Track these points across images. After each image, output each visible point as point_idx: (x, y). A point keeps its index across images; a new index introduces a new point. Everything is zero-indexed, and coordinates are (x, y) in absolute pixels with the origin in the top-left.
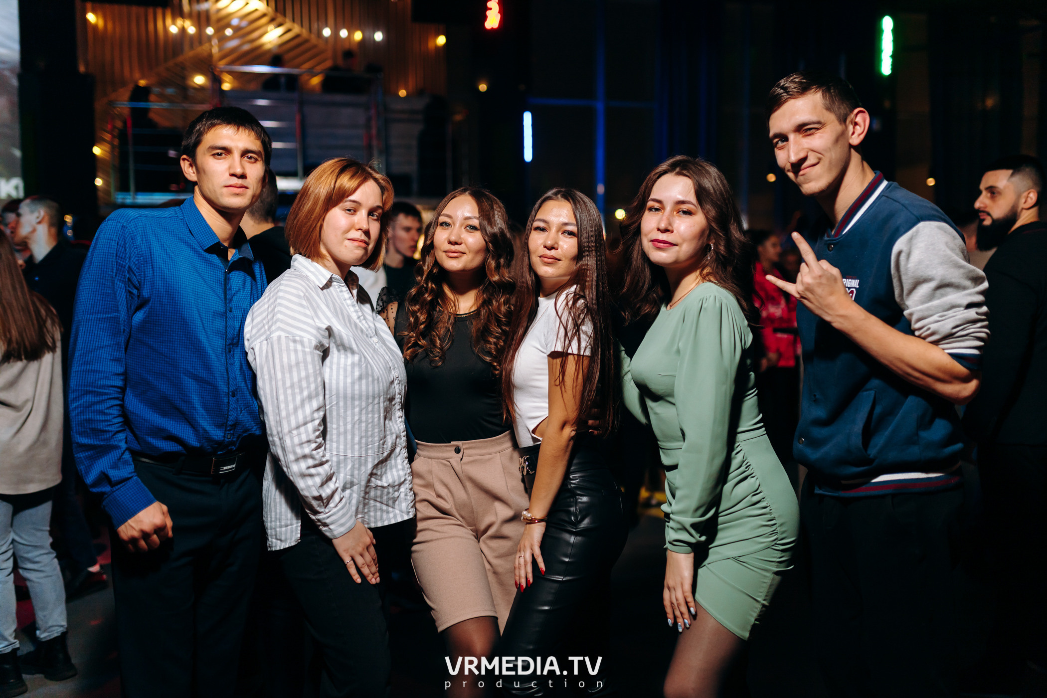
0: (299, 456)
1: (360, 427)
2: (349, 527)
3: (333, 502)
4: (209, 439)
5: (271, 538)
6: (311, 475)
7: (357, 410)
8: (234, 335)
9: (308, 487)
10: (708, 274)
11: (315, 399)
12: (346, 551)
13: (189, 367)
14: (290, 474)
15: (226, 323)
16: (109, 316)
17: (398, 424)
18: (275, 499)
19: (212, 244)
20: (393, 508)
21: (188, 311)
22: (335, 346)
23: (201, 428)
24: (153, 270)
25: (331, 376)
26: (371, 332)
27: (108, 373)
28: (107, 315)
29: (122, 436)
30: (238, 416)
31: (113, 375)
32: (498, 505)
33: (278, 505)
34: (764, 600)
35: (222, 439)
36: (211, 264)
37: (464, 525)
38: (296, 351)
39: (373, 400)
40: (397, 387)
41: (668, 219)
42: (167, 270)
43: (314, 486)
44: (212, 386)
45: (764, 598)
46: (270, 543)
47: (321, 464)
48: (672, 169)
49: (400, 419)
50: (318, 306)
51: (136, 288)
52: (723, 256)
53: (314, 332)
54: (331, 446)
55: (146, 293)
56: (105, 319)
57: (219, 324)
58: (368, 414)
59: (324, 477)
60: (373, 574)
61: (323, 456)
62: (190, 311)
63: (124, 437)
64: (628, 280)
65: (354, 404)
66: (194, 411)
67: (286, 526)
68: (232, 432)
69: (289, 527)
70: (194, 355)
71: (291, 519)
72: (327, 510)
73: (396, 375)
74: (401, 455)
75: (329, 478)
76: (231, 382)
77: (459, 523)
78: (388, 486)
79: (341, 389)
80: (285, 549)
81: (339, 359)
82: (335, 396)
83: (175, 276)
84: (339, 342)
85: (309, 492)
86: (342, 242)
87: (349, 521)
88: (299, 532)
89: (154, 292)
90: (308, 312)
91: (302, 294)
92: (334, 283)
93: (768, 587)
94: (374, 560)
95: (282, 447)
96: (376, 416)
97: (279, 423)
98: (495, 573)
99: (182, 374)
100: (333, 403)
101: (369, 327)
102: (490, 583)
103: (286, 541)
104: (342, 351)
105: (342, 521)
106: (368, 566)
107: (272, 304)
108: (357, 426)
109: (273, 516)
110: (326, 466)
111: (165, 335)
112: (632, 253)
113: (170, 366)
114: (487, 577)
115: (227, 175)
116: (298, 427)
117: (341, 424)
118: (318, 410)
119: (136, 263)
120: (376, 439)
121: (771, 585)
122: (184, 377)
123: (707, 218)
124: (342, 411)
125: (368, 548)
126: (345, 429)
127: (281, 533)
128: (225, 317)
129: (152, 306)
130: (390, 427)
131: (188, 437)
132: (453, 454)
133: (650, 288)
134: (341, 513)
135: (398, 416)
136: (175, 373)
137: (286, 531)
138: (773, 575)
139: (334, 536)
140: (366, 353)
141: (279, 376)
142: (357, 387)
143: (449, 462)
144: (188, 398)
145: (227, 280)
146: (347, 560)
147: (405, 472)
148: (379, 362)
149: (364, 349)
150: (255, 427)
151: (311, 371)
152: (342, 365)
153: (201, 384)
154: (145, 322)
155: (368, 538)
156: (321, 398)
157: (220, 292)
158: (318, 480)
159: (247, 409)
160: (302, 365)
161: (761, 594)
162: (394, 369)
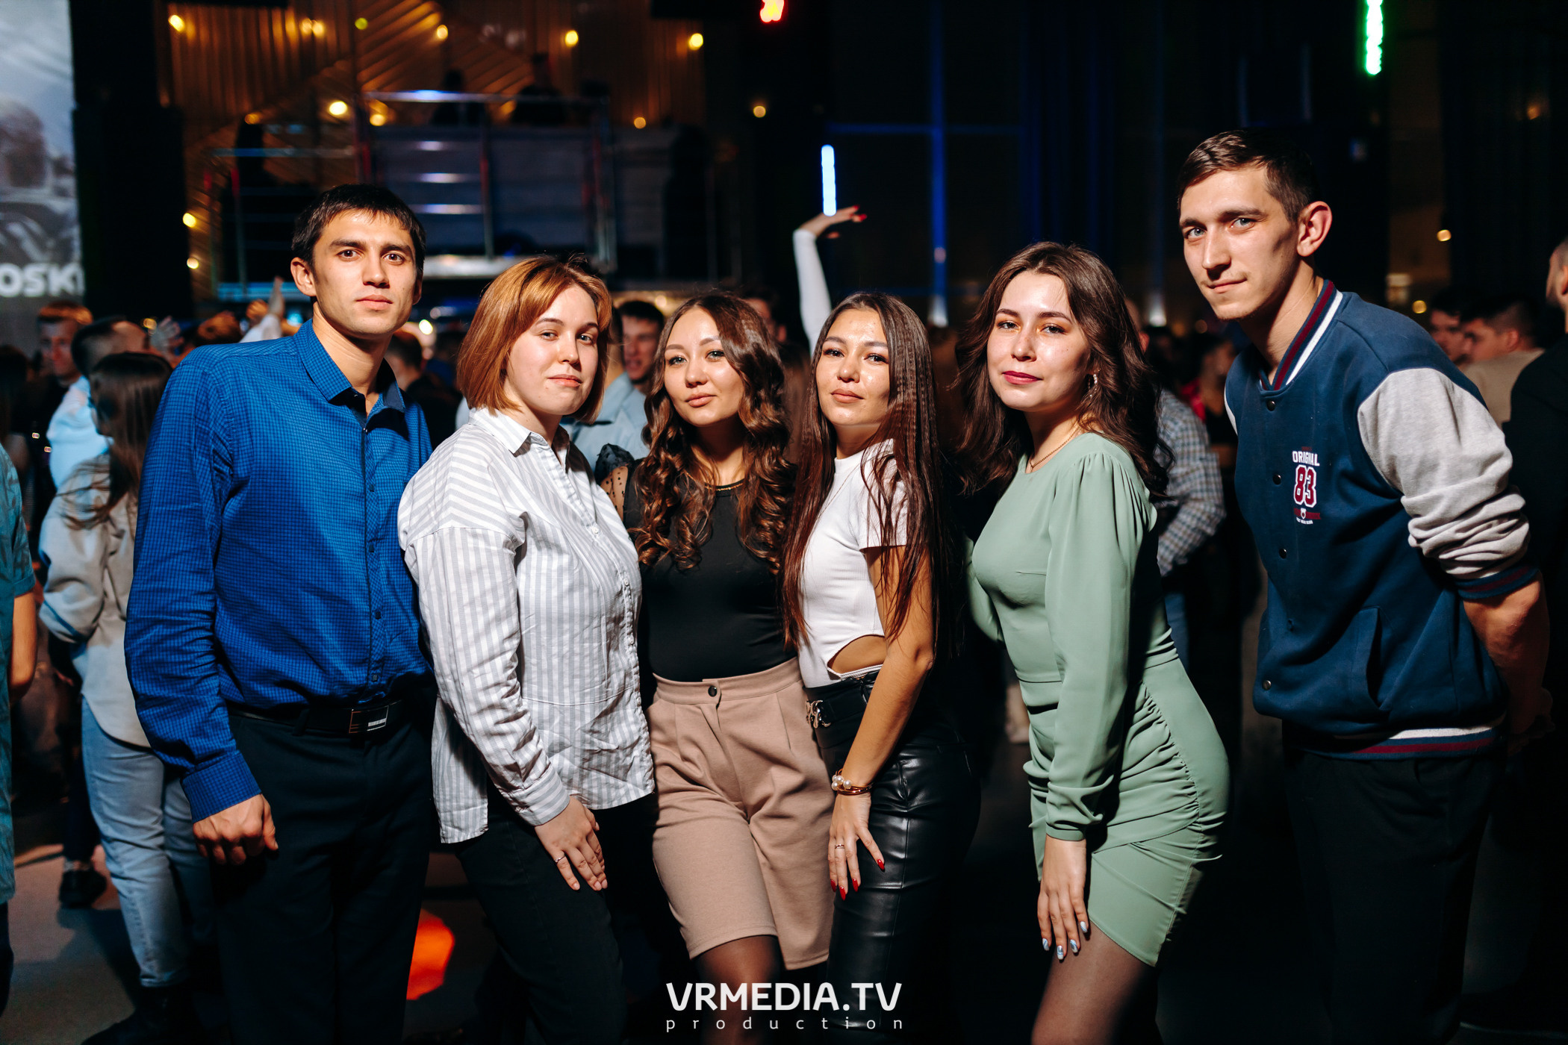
0: (483, 706)
1: (571, 663)
2: (560, 808)
3: (534, 772)
4: (345, 684)
5: (446, 825)
6: (502, 734)
7: (566, 637)
8: (379, 525)
9: (497, 751)
10: (1090, 421)
11: (506, 621)
12: (556, 842)
13: (310, 578)
14: (470, 733)
15: (366, 508)
16: (187, 507)
17: (627, 655)
18: (449, 767)
19: (339, 392)
20: (624, 780)
21: (305, 494)
22: (533, 542)
23: (332, 667)
24: (251, 437)
25: (528, 586)
26: (588, 518)
27: (186, 592)
28: (183, 507)
29: (213, 683)
30: (386, 646)
31: (195, 595)
32: (775, 771)
33: (454, 777)
34: (1180, 906)
35: (365, 682)
36: (340, 421)
37: (725, 799)
38: (476, 550)
39: (591, 622)
40: (626, 600)
41: (1028, 341)
42: (272, 435)
43: (506, 749)
44: (345, 604)
45: (1178, 903)
46: (444, 832)
47: (517, 717)
48: (1032, 262)
49: (631, 648)
50: (509, 482)
51: (227, 464)
52: (1112, 392)
53: (504, 521)
54: (530, 689)
55: (241, 471)
56: (180, 511)
57: (355, 510)
58: (584, 643)
59: (520, 735)
60: (597, 876)
61: (519, 706)
62: (308, 495)
63: (217, 685)
64: (969, 432)
65: (562, 628)
66: (320, 643)
67: (467, 807)
68: (378, 671)
69: (472, 809)
70: (317, 560)
71: (474, 798)
72: (526, 785)
73: (626, 582)
74: (632, 701)
75: (528, 737)
76: (374, 597)
77: (717, 796)
78: (617, 748)
79: (543, 606)
80: (466, 842)
81: (539, 561)
82: (534, 616)
83: (284, 443)
84: (539, 536)
85: (499, 758)
86: (542, 383)
87: (559, 799)
88: (486, 816)
89: (254, 469)
90: (493, 491)
91: (485, 465)
92: (534, 446)
93: (1185, 887)
94: (597, 854)
95: (458, 692)
96: (596, 645)
97: (453, 657)
98: (773, 869)
99: (299, 589)
100: (531, 627)
101: (586, 510)
102: (766, 883)
103: (466, 829)
104: (545, 550)
105: (549, 799)
106: (589, 863)
107: (440, 479)
108: (566, 661)
109: (447, 793)
110: (524, 720)
111: (273, 532)
112: (974, 390)
113: (282, 576)
114: (761, 874)
115: (360, 284)
116: (481, 664)
117: (544, 657)
118: (510, 637)
119: (225, 426)
120: (597, 679)
121: (1189, 884)
122: (303, 593)
123: (1087, 336)
124: (544, 638)
125: (587, 837)
126: (550, 664)
127: (459, 817)
128: (364, 500)
129: (251, 490)
130: (616, 660)
131: (312, 682)
132: (706, 696)
133: (1003, 441)
134: (546, 788)
135: (628, 642)
136: (289, 588)
137: (467, 815)
138: (1192, 868)
139: (538, 821)
140: (579, 551)
141: (453, 588)
142: (566, 603)
143: (700, 708)
144: (310, 624)
145: (365, 443)
146: (558, 856)
147: (638, 727)
148: (600, 565)
149: (577, 544)
150: (414, 663)
151: (499, 579)
152: (544, 571)
153: (329, 602)
154: (242, 513)
155: (587, 824)
156: (515, 619)
157: (356, 463)
158: (512, 741)
159: (400, 636)
160: (486, 571)
161: (1175, 897)
162: (622, 573)
